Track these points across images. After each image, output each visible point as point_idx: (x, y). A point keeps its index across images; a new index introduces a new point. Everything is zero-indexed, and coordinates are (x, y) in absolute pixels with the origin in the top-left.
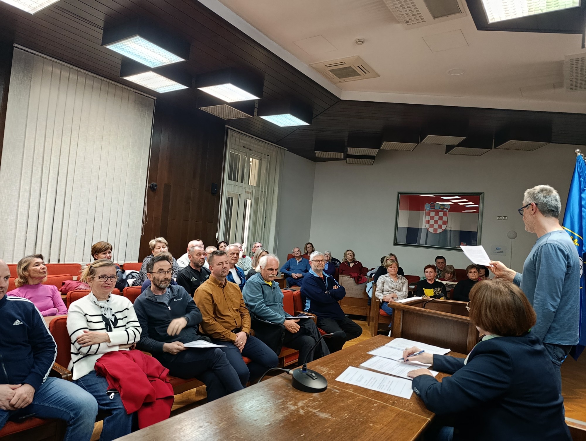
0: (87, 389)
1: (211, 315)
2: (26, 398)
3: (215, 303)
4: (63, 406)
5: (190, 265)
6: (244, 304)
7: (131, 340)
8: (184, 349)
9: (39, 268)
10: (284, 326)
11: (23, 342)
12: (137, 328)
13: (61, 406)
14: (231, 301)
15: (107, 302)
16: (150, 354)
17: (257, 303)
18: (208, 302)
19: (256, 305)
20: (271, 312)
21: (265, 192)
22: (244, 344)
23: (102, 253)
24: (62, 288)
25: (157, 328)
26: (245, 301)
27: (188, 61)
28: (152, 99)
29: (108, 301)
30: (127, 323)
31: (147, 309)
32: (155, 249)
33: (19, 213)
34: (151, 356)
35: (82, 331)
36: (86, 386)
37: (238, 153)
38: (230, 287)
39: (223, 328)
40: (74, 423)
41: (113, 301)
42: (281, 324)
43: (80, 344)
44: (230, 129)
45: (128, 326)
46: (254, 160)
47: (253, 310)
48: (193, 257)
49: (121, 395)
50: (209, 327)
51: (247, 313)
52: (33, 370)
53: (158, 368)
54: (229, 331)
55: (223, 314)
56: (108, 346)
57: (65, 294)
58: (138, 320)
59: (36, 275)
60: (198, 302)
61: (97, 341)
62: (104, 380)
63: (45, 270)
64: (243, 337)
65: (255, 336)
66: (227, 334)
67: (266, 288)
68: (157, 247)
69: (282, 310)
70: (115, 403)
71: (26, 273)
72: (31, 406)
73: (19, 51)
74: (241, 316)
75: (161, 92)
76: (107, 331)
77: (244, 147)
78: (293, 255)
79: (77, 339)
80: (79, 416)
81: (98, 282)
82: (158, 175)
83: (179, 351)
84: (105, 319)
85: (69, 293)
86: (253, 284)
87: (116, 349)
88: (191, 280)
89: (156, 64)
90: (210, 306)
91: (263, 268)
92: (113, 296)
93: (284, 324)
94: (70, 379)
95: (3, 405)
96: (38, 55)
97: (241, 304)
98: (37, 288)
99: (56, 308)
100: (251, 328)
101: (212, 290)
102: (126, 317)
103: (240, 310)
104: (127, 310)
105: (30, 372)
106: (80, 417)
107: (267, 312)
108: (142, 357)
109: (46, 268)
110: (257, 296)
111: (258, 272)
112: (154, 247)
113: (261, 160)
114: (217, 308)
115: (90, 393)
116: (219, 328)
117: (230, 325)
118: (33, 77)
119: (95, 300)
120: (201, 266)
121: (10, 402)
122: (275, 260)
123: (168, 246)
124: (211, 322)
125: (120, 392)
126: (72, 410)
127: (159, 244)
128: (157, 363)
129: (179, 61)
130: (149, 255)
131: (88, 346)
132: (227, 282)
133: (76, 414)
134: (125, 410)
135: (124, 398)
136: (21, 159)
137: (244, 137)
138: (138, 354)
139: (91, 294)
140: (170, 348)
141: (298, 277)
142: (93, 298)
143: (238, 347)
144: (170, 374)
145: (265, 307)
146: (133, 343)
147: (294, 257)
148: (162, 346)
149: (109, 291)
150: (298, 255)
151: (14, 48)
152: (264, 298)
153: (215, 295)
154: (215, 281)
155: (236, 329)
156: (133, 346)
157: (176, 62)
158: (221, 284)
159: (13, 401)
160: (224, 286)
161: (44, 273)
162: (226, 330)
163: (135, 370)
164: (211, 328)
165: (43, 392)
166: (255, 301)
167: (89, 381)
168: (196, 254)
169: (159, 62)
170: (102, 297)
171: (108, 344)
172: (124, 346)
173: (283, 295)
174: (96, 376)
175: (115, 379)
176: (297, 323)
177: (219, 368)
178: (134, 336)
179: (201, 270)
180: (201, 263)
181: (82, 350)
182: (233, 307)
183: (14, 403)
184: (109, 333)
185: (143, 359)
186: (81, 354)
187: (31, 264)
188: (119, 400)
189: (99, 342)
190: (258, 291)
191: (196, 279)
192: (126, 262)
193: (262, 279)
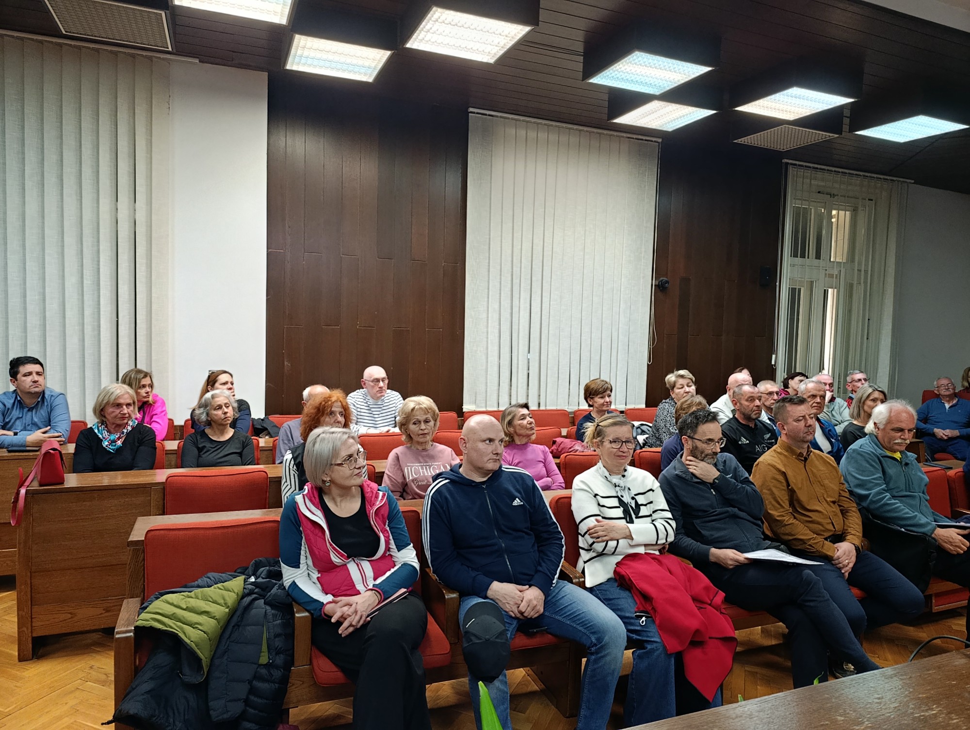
0: (606, 603)
1: (785, 507)
2: (536, 606)
3: (792, 488)
4: (581, 625)
5: (736, 416)
6: (846, 492)
7: (662, 539)
8: (746, 562)
9: (525, 422)
10: (934, 539)
11: (525, 528)
12: (670, 521)
13: (578, 624)
14: (821, 485)
15: (622, 478)
16: (690, 563)
17: (873, 491)
18: (779, 485)
19: (870, 494)
20: (903, 509)
21: (866, 272)
22: (851, 565)
23: (598, 396)
24: (553, 448)
25: (697, 522)
26: (846, 485)
27: (718, 68)
28: (655, 142)
29: (624, 476)
30: (654, 512)
31: (678, 490)
32: (675, 389)
33: (489, 342)
34: (692, 566)
35: (593, 519)
36: (604, 599)
37: (809, 206)
38: (818, 460)
39: (808, 532)
40: (597, 652)
41: (630, 476)
42: (927, 535)
43: (592, 537)
44: (792, 164)
45: (655, 516)
46: (842, 213)
47: (865, 504)
48: (741, 404)
49: (657, 622)
50: (783, 528)
51: (854, 509)
52: (540, 568)
53: (707, 589)
54: (820, 539)
55: (808, 507)
56: (630, 545)
57: (558, 457)
58: (668, 509)
59: (523, 432)
60: (760, 484)
61: (616, 536)
62: (630, 595)
63: (533, 425)
64: (850, 552)
65: (872, 551)
66: (818, 544)
67: (887, 463)
68: (678, 385)
69: (927, 508)
70: (648, 633)
71: (511, 430)
72: (542, 616)
73: (476, 117)
74: (842, 514)
75: (670, 130)
76: (627, 522)
77: (819, 192)
78: (936, 392)
79: (588, 531)
80: (603, 643)
81: (609, 449)
82: (669, 265)
83: (737, 564)
84: (622, 503)
85: (563, 456)
86: (861, 455)
87: (641, 550)
88: (740, 443)
89: (664, 88)
90: (783, 492)
91: (881, 427)
92: (630, 469)
93: (933, 536)
94: (582, 585)
95: (511, 610)
96: (497, 117)
97: (841, 492)
98: (526, 449)
99: (549, 477)
100: (864, 536)
101: (785, 465)
102: (651, 502)
103: (838, 502)
104: (651, 492)
105: (537, 571)
106: (605, 645)
107: (894, 510)
108: (681, 567)
109: (534, 422)
110: (872, 479)
111: (870, 434)
112: (673, 386)
113: (855, 211)
114: (795, 496)
115: (612, 609)
116: (803, 532)
117: (821, 527)
118: (493, 149)
119: (607, 474)
120: (757, 419)
121: (518, 607)
122: (908, 413)
123: (695, 383)
124: (786, 519)
125: (653, 617)
126: (594, 633)
127: (681, 381)
128: (705, 580)
129: (702, 72)
130: (665, 399)
131: (603, 541)
132: (811, 451)
133: (599, 640)
134: (665, 647)
135: (661, 627)
136: (487, 267)
137: (819, 175)
138: (672, 561)
139: (600, 464)
140: (722, 556)
141: (950, 436)
142: (603, 471)
143: (840, 569)
144: (726, 600)
145: (889, 499)
146: (664, 544)
147: (938, 396)
148: (708, 550)
149: (625, 463)
150: (948, 393)
151: (470, 114)
152: (887, 483)
153: (790, 474)
154: (789, 449)
155: (833, 535)
156: (664, 548)
157: (698, 74)
158: (801, 454)
159: (523, 608)
160: (806, 459)
161: (532, 429)
162: (815, 535)
163: (675, 588)
164: (787, 530)
165: (554, 600)
166: (867, 487)
167: (608, 592)
168: (746, 398)
169: (669, 83)
170: (615, 470)
171: (629, 541)
172: (652, 547)
173: (926, 479)
174: (618, 587)
175: (646, 597)
176: (963, 536)
177: (812, 604)
178: (666, 533)
179: (756, 425)
180: (756, 414)
181: (595, 545)
182: (825, 496)
183: (523, 611)
184: (630, 525)
185: (683, 572)
186: (593, 552)
187: (516, 417)
188: (653, 629)
189: (617, 538)
190: (872, 469)
191: (748, 442)
192: (629, 407)
193: (881, 446)
